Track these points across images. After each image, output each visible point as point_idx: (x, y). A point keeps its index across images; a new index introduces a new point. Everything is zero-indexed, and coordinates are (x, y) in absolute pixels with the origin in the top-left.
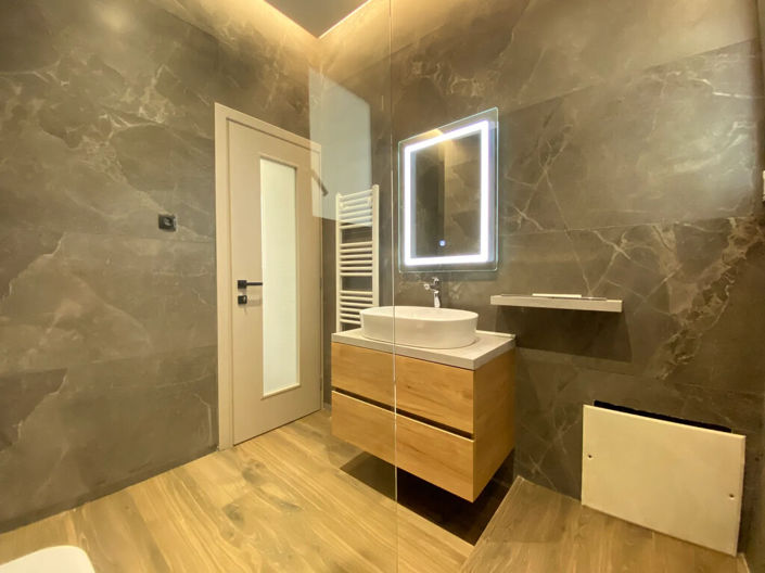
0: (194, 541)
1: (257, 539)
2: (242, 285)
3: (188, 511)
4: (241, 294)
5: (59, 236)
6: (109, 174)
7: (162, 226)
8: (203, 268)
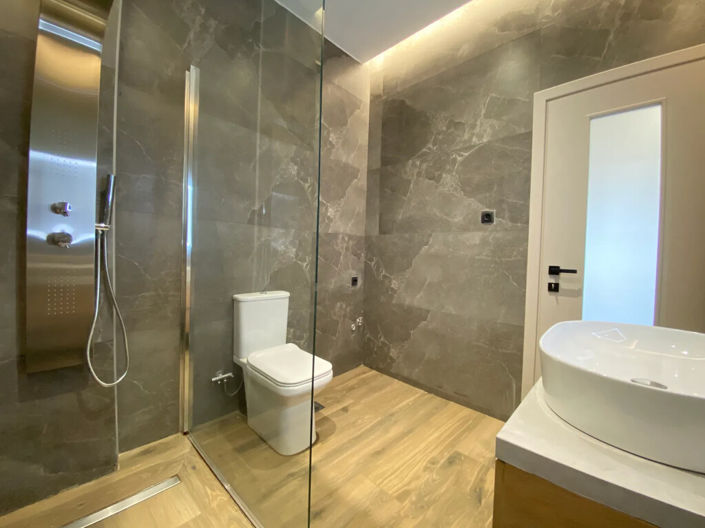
0: (423, 445)
1: (434, 480)
2: (554, 271)
3: (445, 435)
4: (553, 281)
5: (430, 235)
6: (455, 193)
7: (483, 221)
8: (515, 253)
